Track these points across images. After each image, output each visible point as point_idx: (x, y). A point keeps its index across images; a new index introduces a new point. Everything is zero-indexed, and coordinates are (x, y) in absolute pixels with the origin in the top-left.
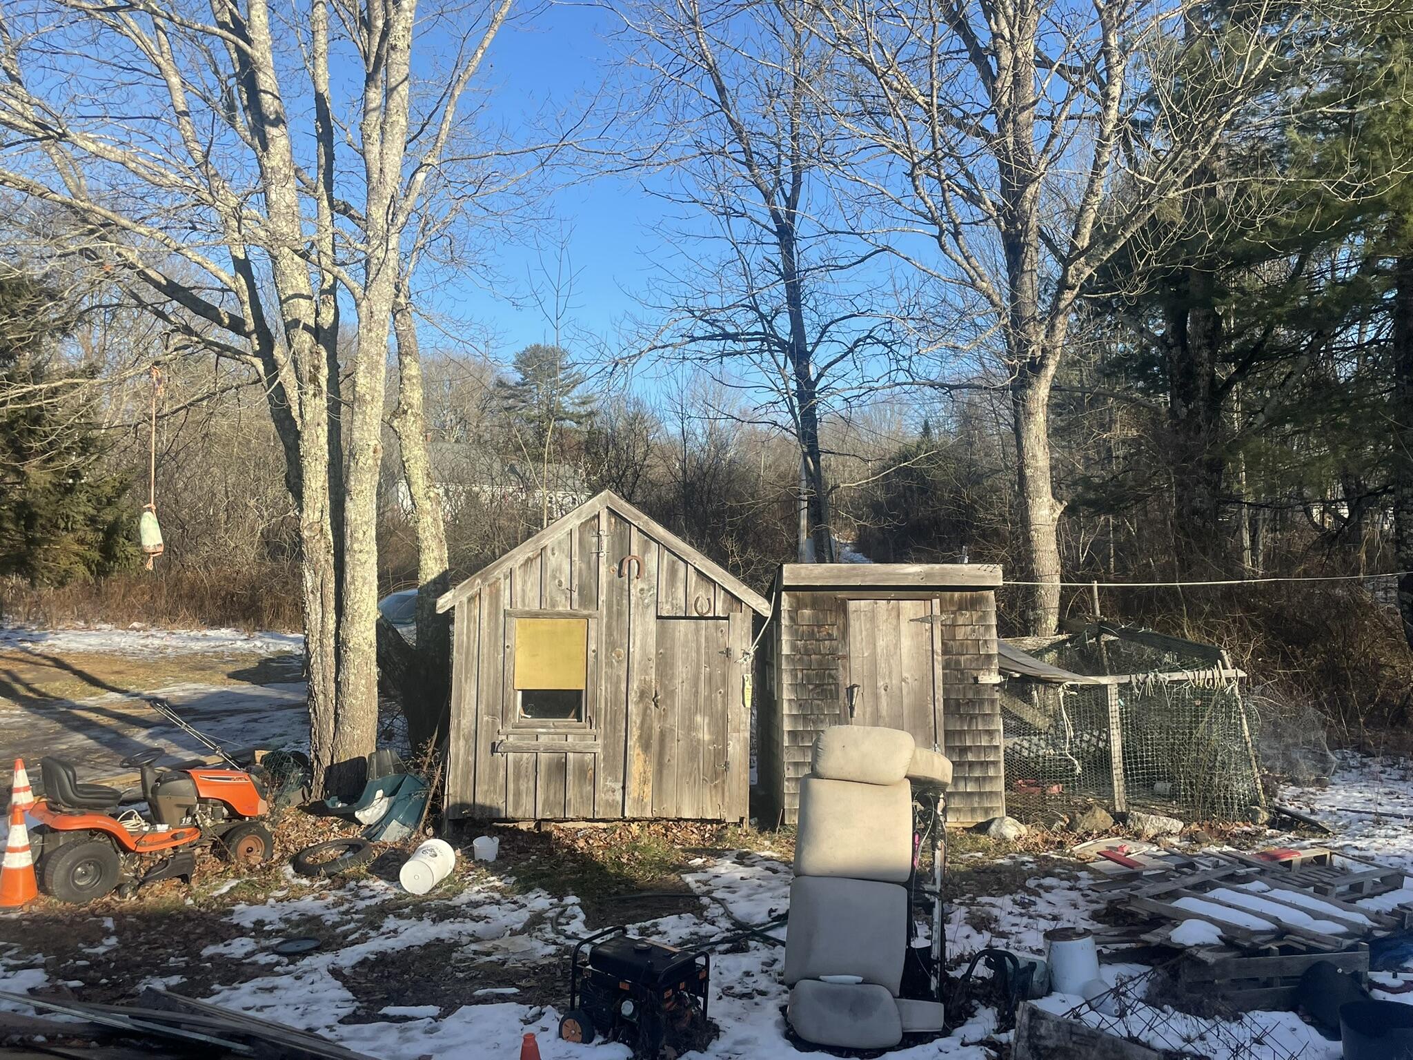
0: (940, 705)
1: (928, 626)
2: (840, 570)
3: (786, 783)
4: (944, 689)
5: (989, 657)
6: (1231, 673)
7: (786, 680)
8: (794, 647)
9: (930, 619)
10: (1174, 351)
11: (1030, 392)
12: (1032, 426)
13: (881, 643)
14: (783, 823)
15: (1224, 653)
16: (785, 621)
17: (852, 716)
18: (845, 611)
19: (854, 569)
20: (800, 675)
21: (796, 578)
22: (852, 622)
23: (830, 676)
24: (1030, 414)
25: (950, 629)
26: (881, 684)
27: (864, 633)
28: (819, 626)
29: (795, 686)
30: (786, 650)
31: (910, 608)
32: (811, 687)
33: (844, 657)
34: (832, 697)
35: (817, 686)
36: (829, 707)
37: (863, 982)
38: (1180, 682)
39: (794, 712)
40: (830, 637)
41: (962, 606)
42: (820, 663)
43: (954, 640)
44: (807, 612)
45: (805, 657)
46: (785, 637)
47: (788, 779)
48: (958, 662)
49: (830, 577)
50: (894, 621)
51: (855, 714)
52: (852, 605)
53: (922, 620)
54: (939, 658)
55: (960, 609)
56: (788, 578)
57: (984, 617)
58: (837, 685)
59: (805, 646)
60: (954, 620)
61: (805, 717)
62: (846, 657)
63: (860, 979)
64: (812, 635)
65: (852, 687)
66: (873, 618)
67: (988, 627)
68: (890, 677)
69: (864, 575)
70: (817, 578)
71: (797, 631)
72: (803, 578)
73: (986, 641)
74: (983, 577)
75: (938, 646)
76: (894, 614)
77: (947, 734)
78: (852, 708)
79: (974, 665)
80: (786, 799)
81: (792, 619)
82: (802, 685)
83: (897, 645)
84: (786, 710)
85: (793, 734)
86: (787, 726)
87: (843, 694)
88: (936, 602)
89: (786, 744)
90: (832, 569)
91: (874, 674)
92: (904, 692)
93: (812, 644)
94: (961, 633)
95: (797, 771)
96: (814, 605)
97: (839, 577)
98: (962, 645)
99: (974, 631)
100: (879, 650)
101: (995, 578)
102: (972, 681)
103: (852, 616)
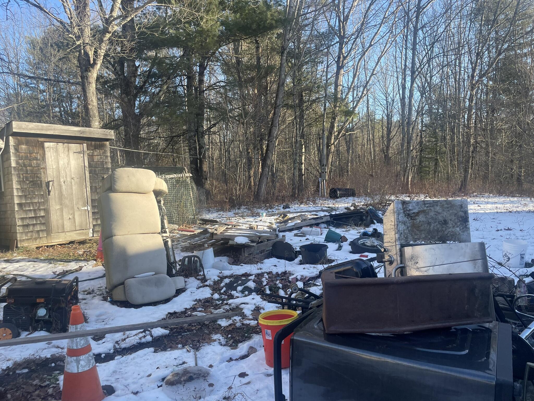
0: (89, 189)
1: (82, 155)
2: (42, 126)
3: (18, 228)
4: (90, 182)
5: (108, 169)
6: (187, 175)
7: (15, 179)
8: (17, 163)
9: (83, 152)
10: (121, 77)
11: (90, 74)
12: (90, 88)
13: (61, 163)
14: (17, 247)
15: (186, 168)
16: (12, 150)
17: (49, 195)
18: (43, 147)
19: (49, 126)
20: (22, 176)
21: (19, 128)
22: (46, 153)
23: (37, 177)
24: (90, 83)
25: (91, 157)
26: (62, 180)
27: (53, 158)
28: (30, 154)
29: (19, 182)
30: (13, 164)
31: (74, 147)
32: (28, 182)
33: (44, 168)
34: (39, 187)
35: (31, 182)
36: (38, 191)
37: (154, 275)
38: (172, 178)
39: (20, 194)
40: (36, 159)
41: (96, 147)
42: (32, 171)
43: (93, 161)
44: (24, 147)
45: (24, 168)
46: (13, 159)
47: (19, 226)
48: (95, 171)
49: (38, 129)
50: (67, 153)
51: (51, 194)
52: (46, 145)
53: (79, 153)
54: (87, 169)
55: (95, 149)
56: (15, 128)
57: (105, 152)
58: (41, 181)
59: (24, 163)
60: (93, 153)
61: (25, 196)
62: (45, 168)
63: (154, 273)
64: (26, 158)
65: (49, 182)
66: (57, 151)
67: (107, 157)
68: (66, 177)
69: (54, 129)
70: (31, 129)
71: (19, 155)
72: (24, 129)
73: (106, 162)
74: (106, 135)
75: (87, 164)
76: (66, 149)
77: (93, 201)
78: (49, 192)
79: (102, 172)
80: (18, 235)
81: (16, 149)
82: (23, 181)
83: (69, 163)
84: (15, 193)
85: (20, 205)
86: (16, 201)
87: (44, 185)
88: (85, 145)
89: (16, 209)
90: (38, 126)
91: (58, 176)
92: (73, 184)
93: (27, 162)
94: (96, 159)
95: (23, 222)
96: (27, 143)
97: (42, 130)
98: (96, 163)
99: (101, 158)
100: (60, 166)
101: (111, 135)
102: (101, 178)
103: (46, 150)
